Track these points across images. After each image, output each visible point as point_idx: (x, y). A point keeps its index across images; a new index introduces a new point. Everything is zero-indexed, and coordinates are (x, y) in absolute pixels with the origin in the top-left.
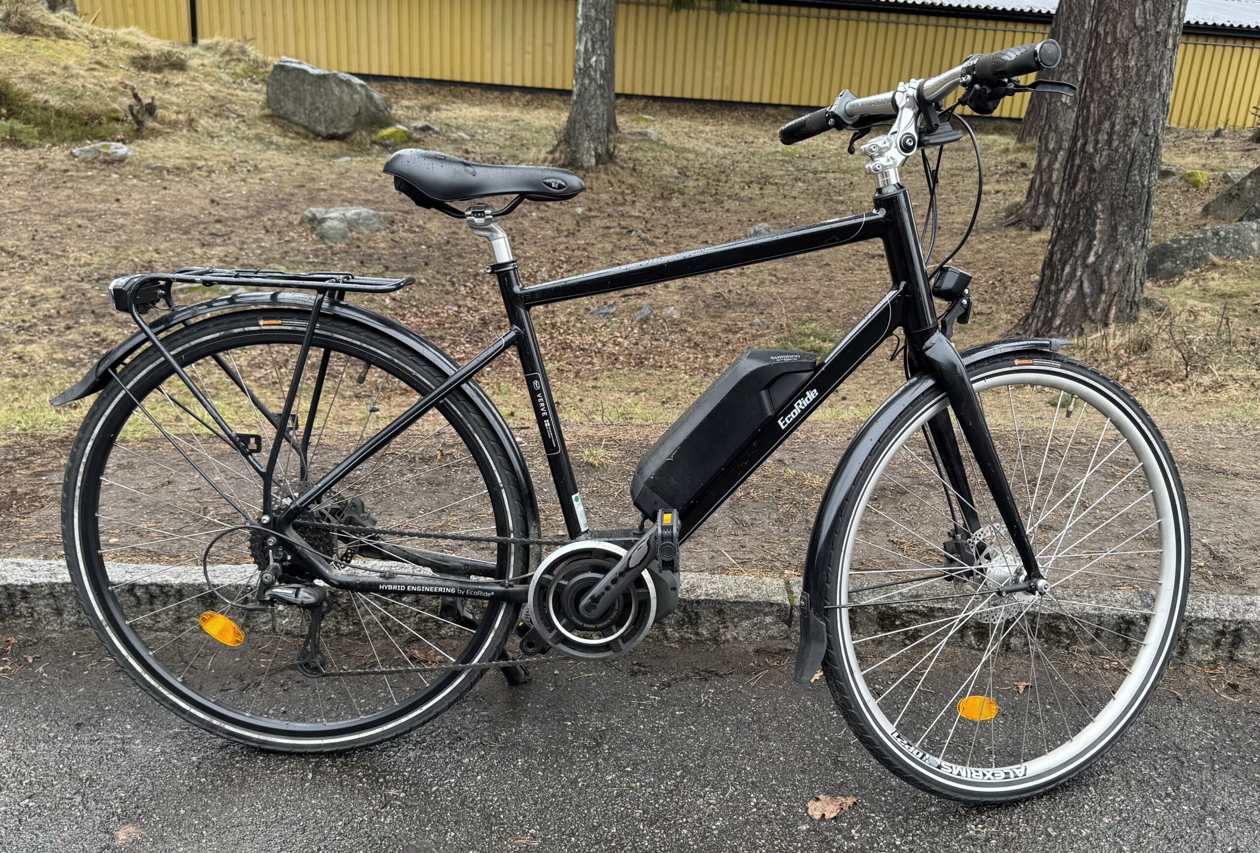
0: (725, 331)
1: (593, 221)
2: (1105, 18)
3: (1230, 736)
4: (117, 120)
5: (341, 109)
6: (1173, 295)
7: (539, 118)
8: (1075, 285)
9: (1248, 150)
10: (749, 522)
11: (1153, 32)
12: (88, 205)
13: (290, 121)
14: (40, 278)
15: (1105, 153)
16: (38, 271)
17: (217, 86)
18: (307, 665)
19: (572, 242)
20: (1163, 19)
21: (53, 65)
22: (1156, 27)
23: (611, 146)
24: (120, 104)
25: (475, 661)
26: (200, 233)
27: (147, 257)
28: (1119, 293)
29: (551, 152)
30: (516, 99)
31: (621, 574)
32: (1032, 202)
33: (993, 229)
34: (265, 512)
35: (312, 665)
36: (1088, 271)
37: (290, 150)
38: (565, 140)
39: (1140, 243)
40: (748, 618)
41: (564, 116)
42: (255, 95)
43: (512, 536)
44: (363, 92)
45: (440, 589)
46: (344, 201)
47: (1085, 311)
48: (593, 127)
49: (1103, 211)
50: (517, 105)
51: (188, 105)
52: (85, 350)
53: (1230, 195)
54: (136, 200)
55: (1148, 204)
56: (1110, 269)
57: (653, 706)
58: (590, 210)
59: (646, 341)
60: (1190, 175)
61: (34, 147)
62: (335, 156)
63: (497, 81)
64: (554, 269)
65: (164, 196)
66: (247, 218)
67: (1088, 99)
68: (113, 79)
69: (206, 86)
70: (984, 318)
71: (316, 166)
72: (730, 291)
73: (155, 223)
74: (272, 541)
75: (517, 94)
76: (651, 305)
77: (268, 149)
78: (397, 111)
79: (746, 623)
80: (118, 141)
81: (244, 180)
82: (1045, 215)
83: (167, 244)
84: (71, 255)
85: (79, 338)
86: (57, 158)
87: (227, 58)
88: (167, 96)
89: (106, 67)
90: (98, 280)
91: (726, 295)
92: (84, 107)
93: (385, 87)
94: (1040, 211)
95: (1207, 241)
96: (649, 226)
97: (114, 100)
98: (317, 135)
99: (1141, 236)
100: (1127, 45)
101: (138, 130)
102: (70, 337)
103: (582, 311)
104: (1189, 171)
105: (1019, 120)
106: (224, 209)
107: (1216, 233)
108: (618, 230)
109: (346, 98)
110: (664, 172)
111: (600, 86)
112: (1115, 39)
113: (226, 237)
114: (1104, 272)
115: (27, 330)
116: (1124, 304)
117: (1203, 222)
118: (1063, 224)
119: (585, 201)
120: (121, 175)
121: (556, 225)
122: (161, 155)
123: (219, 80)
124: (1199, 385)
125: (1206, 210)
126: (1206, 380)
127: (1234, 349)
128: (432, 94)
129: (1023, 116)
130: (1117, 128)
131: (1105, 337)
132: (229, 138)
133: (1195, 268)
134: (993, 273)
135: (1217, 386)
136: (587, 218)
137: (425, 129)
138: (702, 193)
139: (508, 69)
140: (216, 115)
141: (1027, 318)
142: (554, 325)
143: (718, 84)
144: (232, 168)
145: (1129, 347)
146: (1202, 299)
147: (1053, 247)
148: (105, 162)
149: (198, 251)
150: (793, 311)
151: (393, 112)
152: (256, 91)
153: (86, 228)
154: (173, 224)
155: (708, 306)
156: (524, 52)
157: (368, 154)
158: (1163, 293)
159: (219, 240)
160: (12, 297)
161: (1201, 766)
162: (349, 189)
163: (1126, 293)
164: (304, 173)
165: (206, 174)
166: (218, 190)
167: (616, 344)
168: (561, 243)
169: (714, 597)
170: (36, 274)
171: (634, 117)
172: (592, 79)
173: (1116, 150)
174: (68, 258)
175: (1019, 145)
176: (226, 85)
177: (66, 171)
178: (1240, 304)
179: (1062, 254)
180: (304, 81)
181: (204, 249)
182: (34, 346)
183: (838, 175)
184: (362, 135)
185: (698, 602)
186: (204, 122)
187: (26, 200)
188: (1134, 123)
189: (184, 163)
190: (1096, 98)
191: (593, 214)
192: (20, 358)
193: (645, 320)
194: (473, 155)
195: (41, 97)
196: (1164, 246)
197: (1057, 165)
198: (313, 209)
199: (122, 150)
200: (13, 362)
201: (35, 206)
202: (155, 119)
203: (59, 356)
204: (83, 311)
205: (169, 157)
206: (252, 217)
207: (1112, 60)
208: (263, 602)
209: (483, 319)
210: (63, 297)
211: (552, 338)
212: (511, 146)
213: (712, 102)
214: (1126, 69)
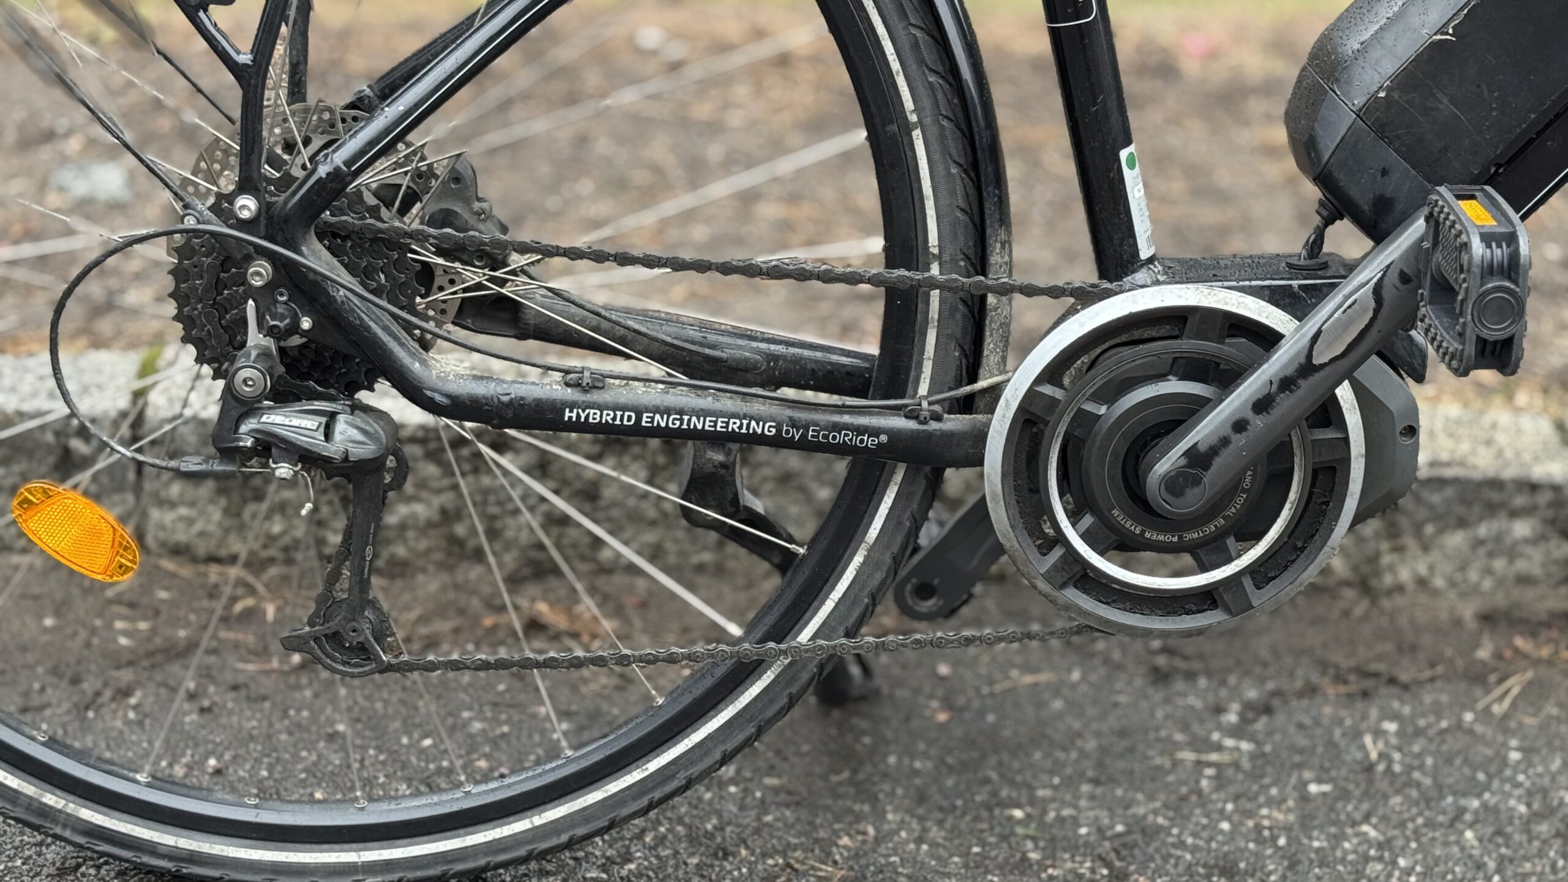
18: (335, 638)
25: (805, 636)
31: (1287, 384)
34: (246, 185)
35: (352, 639)
40: (1462, 523)
43: (935, 270)
45: (734, 425)
74: (260, 273)
79: (1456, 540)
208: (229, 453)
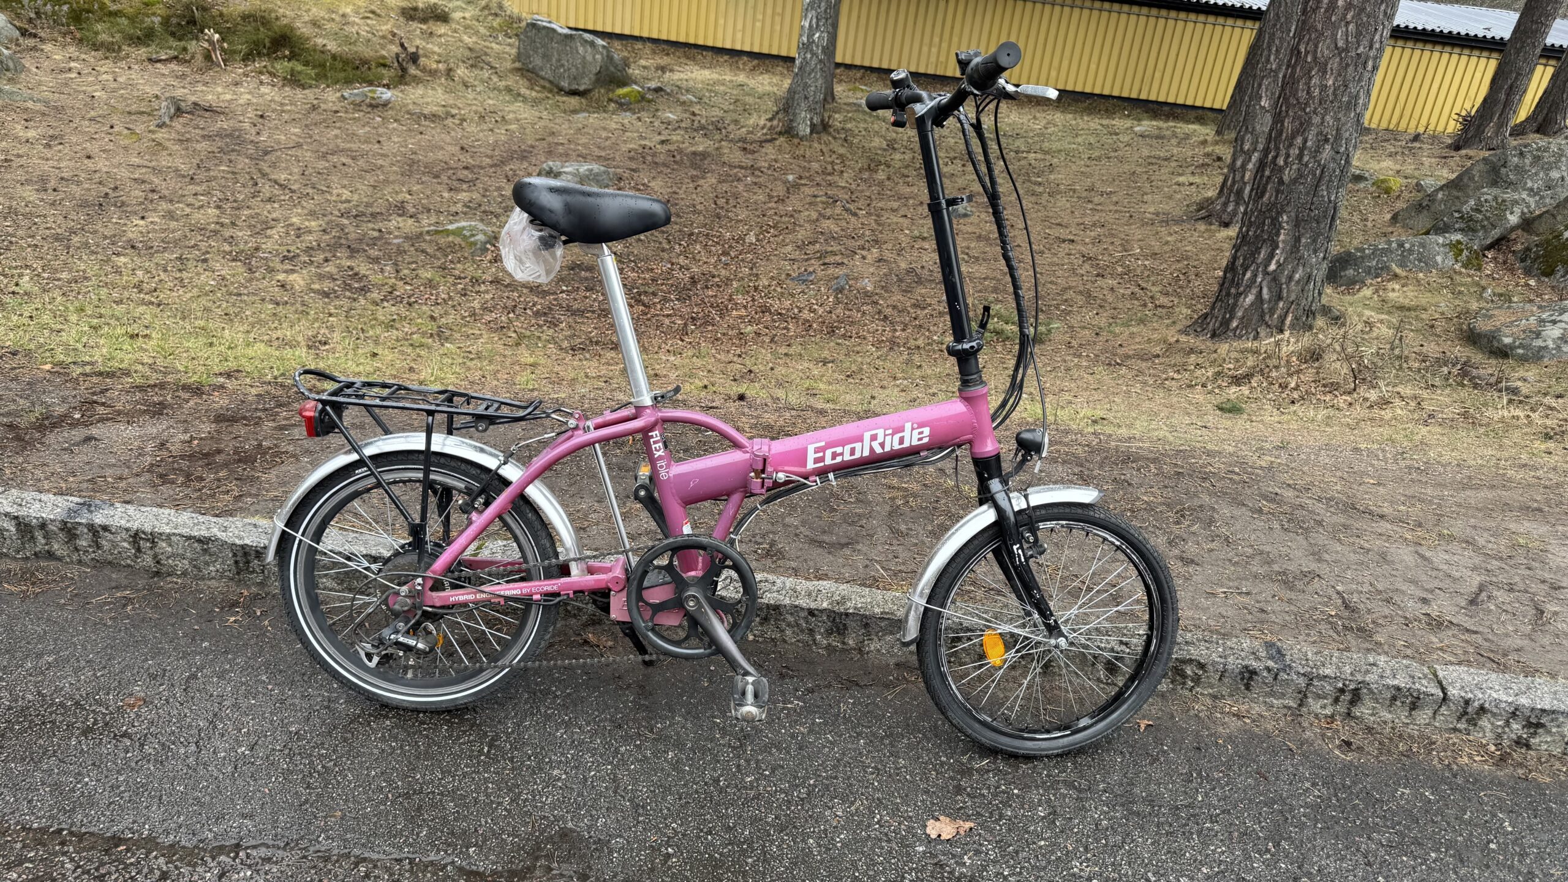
0: (915, 306)
1: (803, 189)
2: (1307, 37)
3: (1336, 795)
4: (384, 65)
5: (584, 67)
6: (1351, 304)
7: (762, 84)
8: (1254, 291)
9: (1445, 157)
10: (905, 531)
11: (1353, 54)
12: (352, 145)
13: (538, 75)
14: (306, 212)
15: (1294, 167)
16: (305, 204)
17: (474, 39)
19: (781, 207)
20: (1365, 42)
21: (333, 12)
22: (1357, 49)
23: (826, 115)
24: (389, 51)
26: (449, 178)
27: (400, 197)
28: (1296, 302)
29: (770, 120)
30: (744, 64)
32: (1223, 199)
33: (1183, 221)
36: (1269, 278)
37: (536, 102)
38: (784, 109)
39: (1322, 255)
41: (787, 83)
42: (508, 49)
44: (605, 52)
46: (579, 156)
47: (1262, 316)
48: (811, 99)
49: (1287, 222)
50: (744, 70)
51: (447, 55)
52: (338, 283)
53: (1420, 205)
54: (395, 143)
55: (1333, 219)
56: (1290, 278)
57: (795, 711)
58: (801, 178)
59: (839, 310)
60: (1383, 181)
61: (311, 87)
62: (575, 112)
63: (728, 46)
64: (761, 233)
65: (419, 141)
66: (492, 166)
67: (1283, 114)
68: (384, 28)
69: (466, 38)
70: (1164, 311)
71: (557, 121)
72: (923, 267)
73: (410, 166)
75: (745, 58)
76: (847, 276)
77: (516, 100)
78: (634, 71)
80: (384, 86)
81: (491, 130)
82: (1235, 213)
83: (419, 187)
84: (335, 192)
85: (334, 270)
86: (330, 99)
87: (486, 12)
88: (430, 46)
89: (379, 16)
90: (356, 217)
91: (919, 271)
92: (356, 52)
93: (626, 46)
94: (1230, 208)
95: (1391, 252)
96: (853, 197)
97: (383, 47)
98: (561, 91)
99: (1323, 249)
100: (1326, 65)
101: (402, 76)
102: (327, 269)
103: (783, 276)
104: (1382, 177)
105: (1220, 111)
106: (472, 157)
107: (1401, 245)
108: (824, 199)
109: (589, 58)
110: (873, 144)
111: (821, 61)
112: (1315, 58)
113: (472, 183)
114: (1284, 280)
115: (292, 259)
116: (1300, 312)
117: (1390, 229)
118: (1248, 231)
119: (797, 169)
120: (383, 119)
121: (768, 190)
122: (421, 101)
123: (477, 33)
124: (1366, 399)
125: (1395, 218)
126: (1373, 395)
127: (1405, 365)
128: (668, 54)
129: (1224, 108)
130: (1309, 144)
131: (1278, 344)
132: (482, 88)
133: (1376, 277)
134: (1179, 266)
135: (1384, 403)
136: (796, 186)
137: (658, 90)
138: (907, 167)
139: (739, 35)
140: (472, 66)
141: (1206, 316)
142: (756, 288)
143: (933, 59)
144: (482, 117)
145: (1301, 354)
146: (1380, 311)
147: (1236, 252)
148: (371, 105)
149: (446, 195)
150: (980, 291)
151: (631, 71)
152: (509, 45)
153: (350, 166)
154: (425, 167)
155: (900, 280)
156: (754, 20)
157: (605, 111)
158: (1341, 300)
159: (465, 186)
160: (280, 228)
161: (1304, 824)
162: (585, 146)
163: (1304, 302)
164: (545, 127)
165: (457, 122)
166: (468, 138)
167: (811, 311)
168: (771, 209)
169: (862, 612)
170: (303, 208)
171: (851, 86)
172: (813, 54)
173: (1306, 165)
174: (330, 193)
175: (1217, 138)
176: (483, 38)
177: (336, 112)
178: (1417, 318)
179: (1244, 260)
180: (552, 40)
181: (452, 194)
182: (295, 275)
183: (1039, 156)
184: (599, 93)
185: (847, 615)
186: (461, 72)
187: (300, 137)
188: (1327, 140)
189: (440, 111)
190: (1291, 113)
191: (803, 182)
192: (283, 286)
193: (840, 290)
194: (698, 118)
195: (320, 41)
196: (1349, 254)
197: (1250, 166)
198: (551, 163)
199: (387, 94)
200: (276, 289)
201: (307, 143)
202: (418, 67)
203: (316, 286)
204: (341, 245)
205: (427, 104)
206: (495, 165)
207: (1310, 78)
209: (692, 278)
210: (324, 231)
211: (753, 300)
212: (735, 111)
213: (926, 75)
214: (1324, 88)
